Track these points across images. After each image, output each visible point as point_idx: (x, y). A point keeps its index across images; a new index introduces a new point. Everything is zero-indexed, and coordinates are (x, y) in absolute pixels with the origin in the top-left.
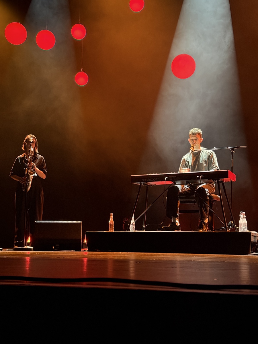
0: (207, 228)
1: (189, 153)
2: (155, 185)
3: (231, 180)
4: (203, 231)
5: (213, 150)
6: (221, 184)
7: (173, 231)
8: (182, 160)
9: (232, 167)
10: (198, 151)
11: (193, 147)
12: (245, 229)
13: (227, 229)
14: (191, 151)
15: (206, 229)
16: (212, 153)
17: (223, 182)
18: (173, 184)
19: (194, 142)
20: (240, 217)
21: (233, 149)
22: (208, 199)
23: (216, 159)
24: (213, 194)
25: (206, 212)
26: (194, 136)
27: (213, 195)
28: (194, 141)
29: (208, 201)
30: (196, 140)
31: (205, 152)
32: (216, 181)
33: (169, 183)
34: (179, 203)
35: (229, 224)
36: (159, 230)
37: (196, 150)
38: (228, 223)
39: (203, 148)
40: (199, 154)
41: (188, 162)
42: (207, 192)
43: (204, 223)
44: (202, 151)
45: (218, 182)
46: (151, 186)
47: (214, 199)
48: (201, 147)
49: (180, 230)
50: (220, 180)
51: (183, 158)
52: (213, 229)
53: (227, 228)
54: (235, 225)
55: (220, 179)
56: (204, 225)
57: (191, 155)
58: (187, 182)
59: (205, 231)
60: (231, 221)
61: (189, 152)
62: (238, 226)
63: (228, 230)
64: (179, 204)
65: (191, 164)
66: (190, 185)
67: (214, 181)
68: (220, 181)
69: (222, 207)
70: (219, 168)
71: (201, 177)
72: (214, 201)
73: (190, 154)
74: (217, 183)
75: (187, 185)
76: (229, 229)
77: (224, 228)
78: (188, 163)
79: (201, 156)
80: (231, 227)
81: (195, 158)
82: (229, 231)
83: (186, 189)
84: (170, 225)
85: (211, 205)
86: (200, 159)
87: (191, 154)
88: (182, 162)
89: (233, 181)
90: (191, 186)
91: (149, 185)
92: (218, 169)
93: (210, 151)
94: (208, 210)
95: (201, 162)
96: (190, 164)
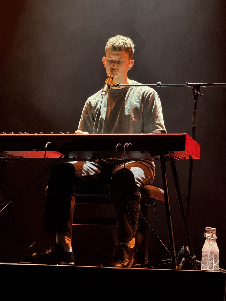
0: (133, 260)
1: (101, 90)
2: (22, 158)
3: (190, 157)
4: (124, 266)
5: (155, 89)
6: (168, 164)
7: (58, 265)
8: (86, 105)
9: (194, 128)
10: (121, 87)
11: (112, 79)
12: (214, 265)
13: (176, 264)
14: (106, 86)
15: (129, 263)
16: (153, 95)
17: (173, 159)
18: (63, 158)
19: (114, 68)
20: (204, 239)
21: (197, 88)
22: (138, 196)
23: (161, 108)
24: (149, 184)
25: (133, 225)
26: (115, 53)
27: (150, 187)
28: (114, 66)
29: (138, 200)
30: (119, 62)
31: (137, 91)
32: (159, 157)
33: (54, 155)
34: (75, 200)
35: (180, 253)
36: (25, 261)
37: (118, 85)
38: (178, 250)
39: (133, 81)
40: (123, 94)
41: (99, 110)
42: (136, 180)
43: (127, 248)
44: (131, 88)
45: (162, 158)
46: (13, 159)
47: (152, 197)
48: (128, 79)
49: (72, 263)
50: (168, 155)
51: (87, 101)
52: (146, 263)
53: (176, 261)
54: (192, 256)
55: (168, 153)
56: (125, 252)
57: (107, 95)
58: (94, 155)
59: (128, 266)
60: (185, 246)
61: (102, 87)
62: (199, 258)
63: (178, 266)
64: (73, 203)
65: (105, 115)
66: (101, 163)
67: (153, 156)
68: (167, 157)
69: (168, 214)
70: (165, 130)
71: (126, 145)
72: (151, 201)
73: (104, 93)
74: (159, 161)
75: (93, 163)
76: (181, 264)
77: (170, 261)
78: (99, 114)
79: (128, 100)
80: (183, 259)
81: (114, 104)
82: (179, 268)
83: (91, 170)
84: (50, 251)
85: (144, 210)
86: (126, 106)
87: (106, 93)
88: (84, 109)
89: (194, 157)
90: (101, 166)
91: (8, 159)
92: (163, 132)
93: (148, 90)
94: (137, 221)
95: (127, 113)
96: (103, 115)
